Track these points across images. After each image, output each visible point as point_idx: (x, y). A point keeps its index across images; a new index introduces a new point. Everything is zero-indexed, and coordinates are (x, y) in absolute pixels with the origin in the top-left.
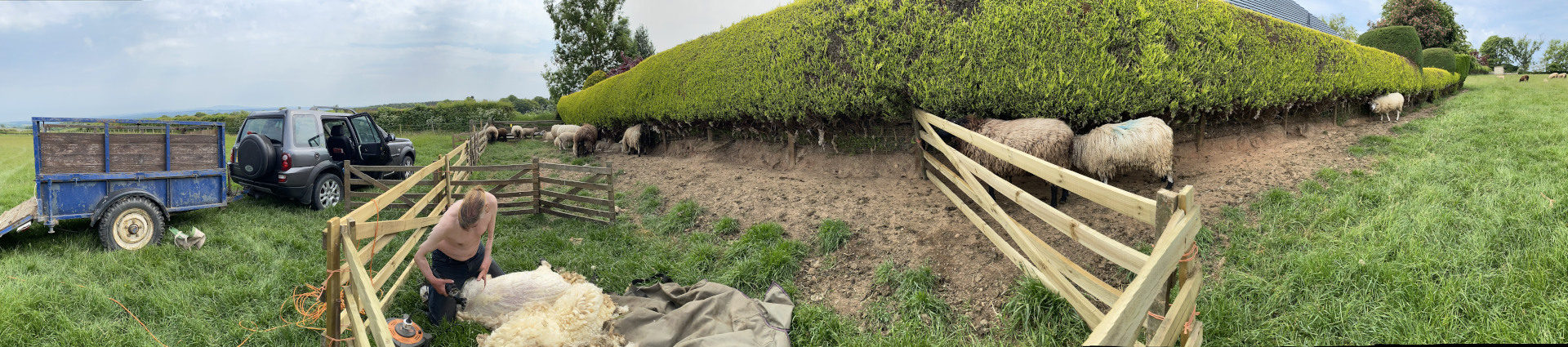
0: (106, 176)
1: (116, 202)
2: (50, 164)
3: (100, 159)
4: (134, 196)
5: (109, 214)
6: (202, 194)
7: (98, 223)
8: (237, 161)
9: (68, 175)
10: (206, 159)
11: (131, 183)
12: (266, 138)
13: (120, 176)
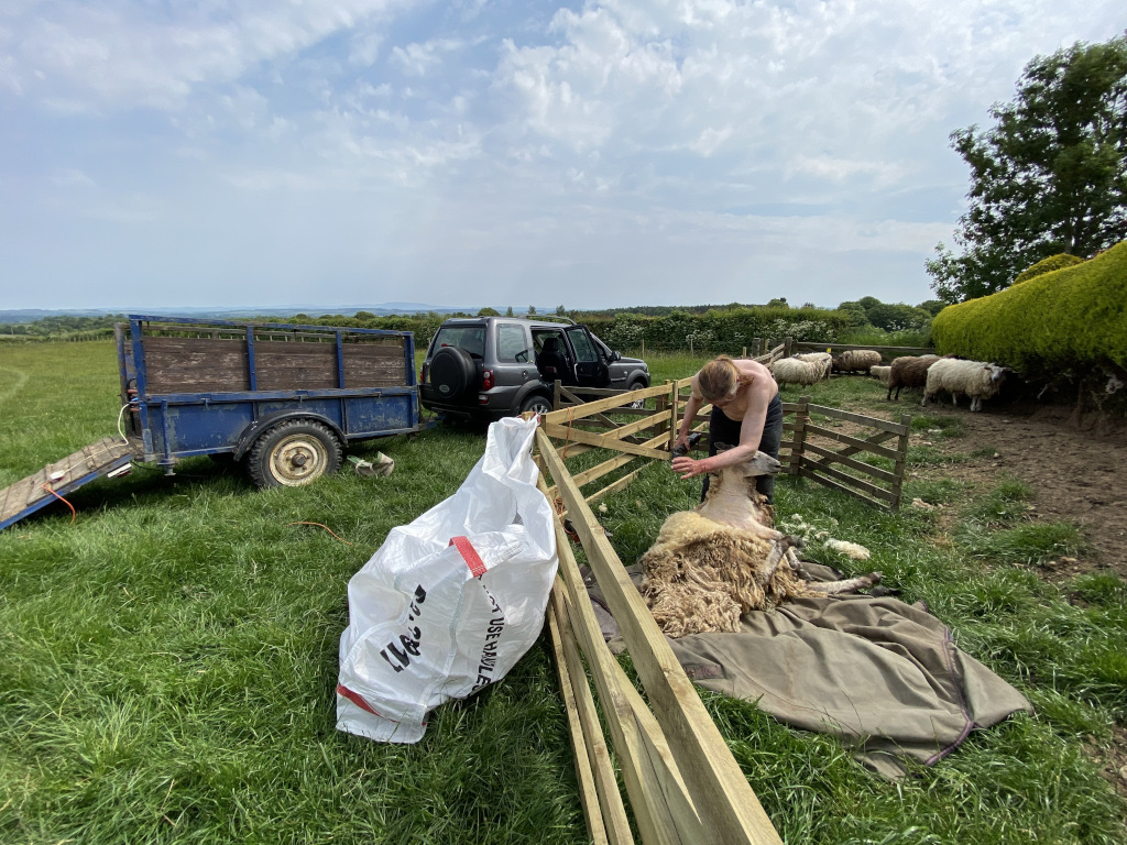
0: (252, 395)
1: (272, 427)
2: (163, 381)
3: (241, 373)
4: (297, 418)
5: (263, 443)
6: (387, 417)
7: (247, 455)
8: (429, 380)
9: (193, 395)
10: (391, 375)
11: (289, 404)
12: (464, 352)
13: (273, 395)
